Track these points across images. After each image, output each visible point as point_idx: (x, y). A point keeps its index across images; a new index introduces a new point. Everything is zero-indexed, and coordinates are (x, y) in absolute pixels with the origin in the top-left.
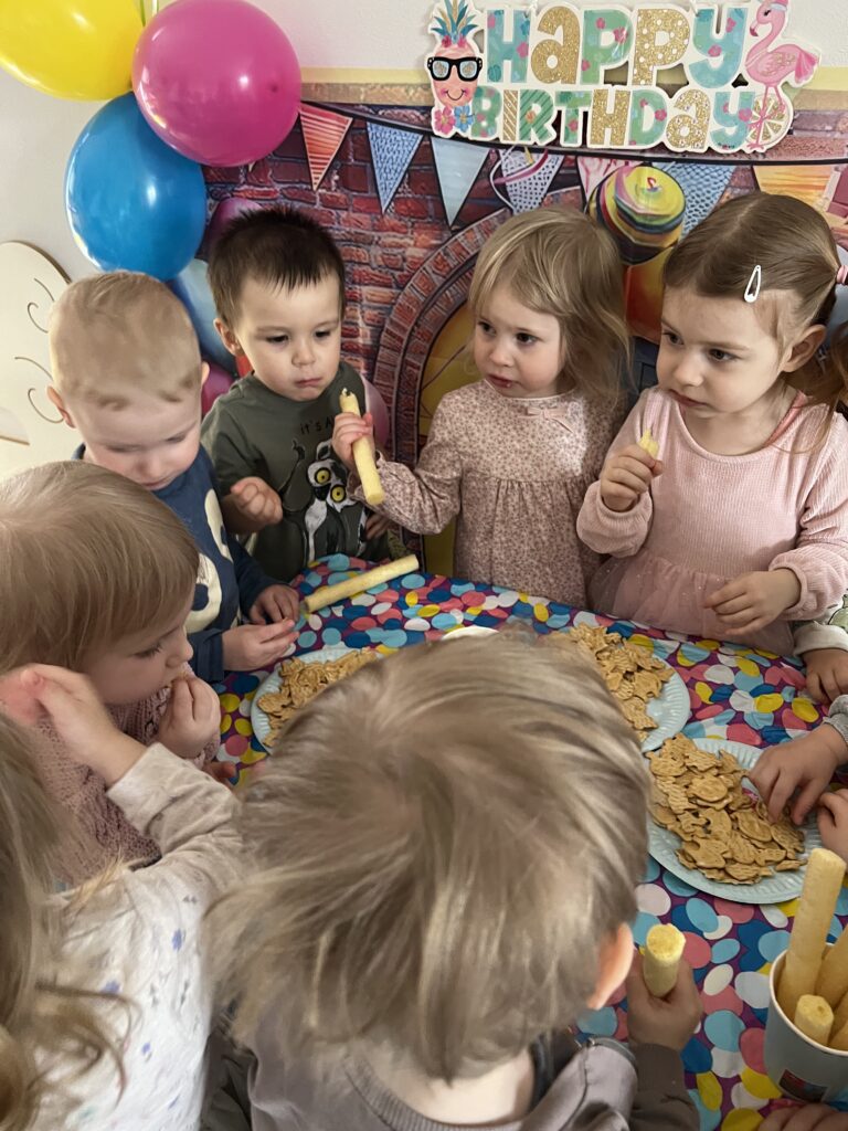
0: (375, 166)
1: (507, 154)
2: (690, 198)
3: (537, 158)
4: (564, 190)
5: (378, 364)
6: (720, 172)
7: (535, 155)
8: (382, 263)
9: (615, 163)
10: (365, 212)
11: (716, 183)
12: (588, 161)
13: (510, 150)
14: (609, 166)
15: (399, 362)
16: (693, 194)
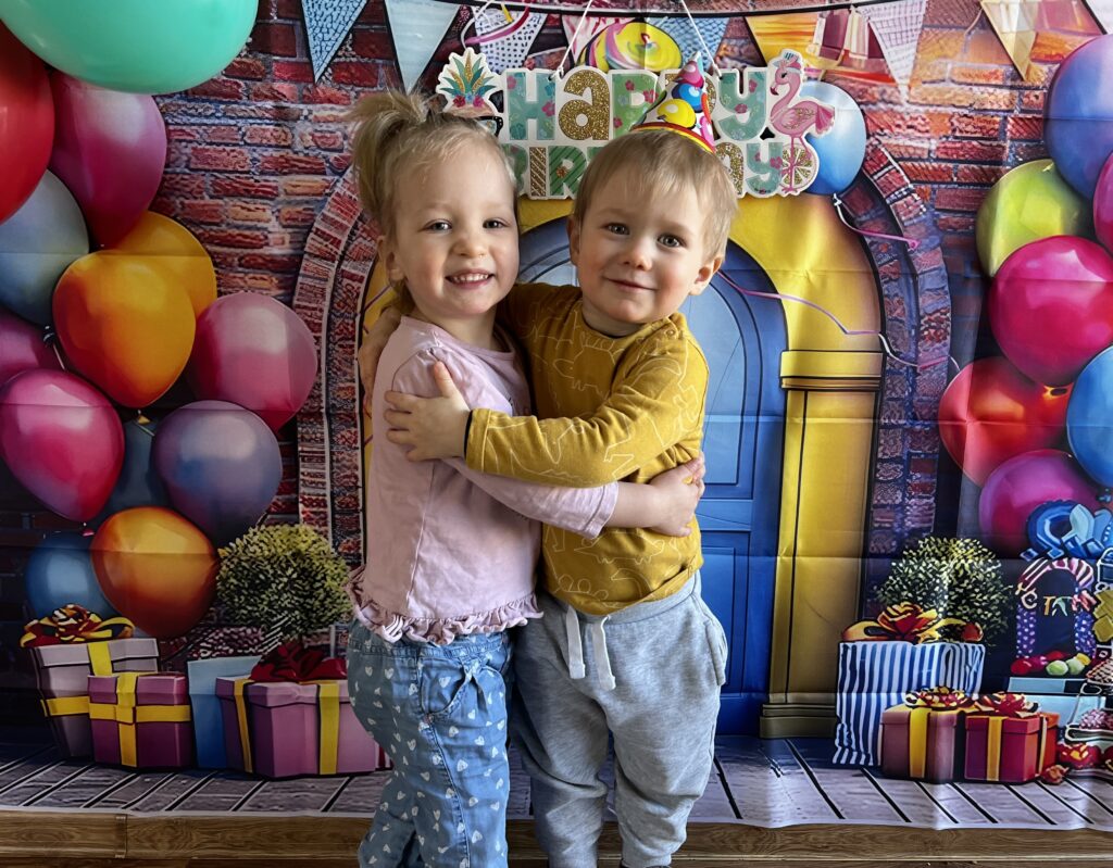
0: (308, 25)
1: (481, 11)
2: (687, 52)
3: (517, 16)
4: (548, 52)
5: (300, 279)
6: (714, 25)
7: (514, 14)
8: (312, 144)
9: (604, 21)
10: (289, 80)
11: (711, 36)
12: (573, 19)
13: (484, 8)
14: (598, 24)
15: (332, 274)
16: (690, 48)
